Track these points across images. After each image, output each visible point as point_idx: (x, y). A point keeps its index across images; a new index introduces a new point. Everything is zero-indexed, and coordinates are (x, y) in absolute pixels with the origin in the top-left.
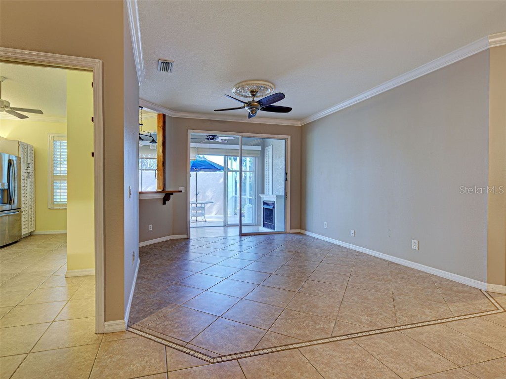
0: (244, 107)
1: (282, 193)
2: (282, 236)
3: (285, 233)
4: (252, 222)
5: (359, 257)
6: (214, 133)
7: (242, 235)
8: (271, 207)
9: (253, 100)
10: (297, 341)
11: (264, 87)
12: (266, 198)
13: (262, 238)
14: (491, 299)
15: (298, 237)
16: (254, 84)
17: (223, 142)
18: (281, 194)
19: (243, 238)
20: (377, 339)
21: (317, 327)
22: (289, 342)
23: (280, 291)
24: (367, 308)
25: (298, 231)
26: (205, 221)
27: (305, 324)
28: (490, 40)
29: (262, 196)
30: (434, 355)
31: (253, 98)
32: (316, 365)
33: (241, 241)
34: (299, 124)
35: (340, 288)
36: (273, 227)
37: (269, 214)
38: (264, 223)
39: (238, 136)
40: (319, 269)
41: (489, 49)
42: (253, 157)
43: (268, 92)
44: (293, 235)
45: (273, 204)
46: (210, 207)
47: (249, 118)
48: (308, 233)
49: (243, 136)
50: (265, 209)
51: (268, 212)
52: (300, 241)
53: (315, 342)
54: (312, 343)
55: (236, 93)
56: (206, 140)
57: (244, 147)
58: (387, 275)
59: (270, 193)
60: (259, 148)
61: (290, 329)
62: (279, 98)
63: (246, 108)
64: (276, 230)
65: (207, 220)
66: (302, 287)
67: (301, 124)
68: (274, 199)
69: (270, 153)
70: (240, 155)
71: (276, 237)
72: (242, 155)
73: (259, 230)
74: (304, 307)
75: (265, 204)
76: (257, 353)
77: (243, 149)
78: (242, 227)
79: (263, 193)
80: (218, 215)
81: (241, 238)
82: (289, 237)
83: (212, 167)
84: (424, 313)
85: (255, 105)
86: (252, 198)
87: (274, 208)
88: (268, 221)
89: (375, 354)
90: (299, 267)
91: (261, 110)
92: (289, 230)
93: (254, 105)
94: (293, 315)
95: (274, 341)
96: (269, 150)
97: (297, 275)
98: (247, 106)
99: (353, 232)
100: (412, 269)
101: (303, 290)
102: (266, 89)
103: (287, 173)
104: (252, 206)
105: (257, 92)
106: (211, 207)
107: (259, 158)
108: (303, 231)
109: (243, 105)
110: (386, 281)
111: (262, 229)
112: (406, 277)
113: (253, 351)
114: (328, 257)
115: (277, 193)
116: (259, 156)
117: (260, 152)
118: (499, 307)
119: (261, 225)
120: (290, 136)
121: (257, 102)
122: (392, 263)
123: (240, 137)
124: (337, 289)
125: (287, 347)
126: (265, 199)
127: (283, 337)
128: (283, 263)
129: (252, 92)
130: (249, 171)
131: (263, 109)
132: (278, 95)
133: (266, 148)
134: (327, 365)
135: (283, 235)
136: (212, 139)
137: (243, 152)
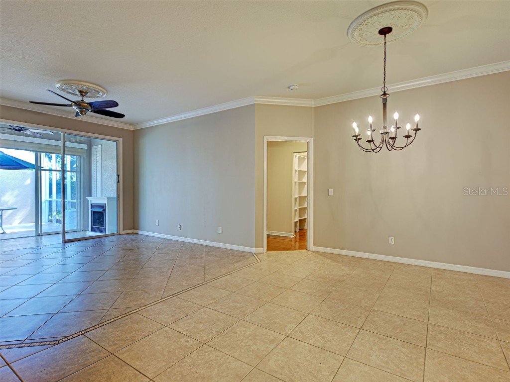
0: (71, 105)
1: (114, 194)
2: (114, 238)
3: (118, 234)
4: (76, 228)
5: (184, 246)
6: (21, 124)
7: (66, 242)
8: (101, 210)
9: (82, 100)
10: (134, 308)
11: (95, 90)
12: (93, 200)
13: (90, 242)
14: (256, 256)
15: (131, 236)
16: (84, 85)
17: (34, 135)
18: (112, 196)
19: (67, 245)
20: (191, 292)
21: (151, 296)
22: (128, 310)
23: (118, 281)
24: (187, 277)
25: (132, 231)
26: (4, 233)
27: (142, 297)
28: (255, 99)
29: (89, 198)
30: (222, 291)
31: (83, 98)
32: (150, 317)
33: (64, 248)
34: (131, 128)
35: (169, 269)
36: (103, 230)
37: (98, 217)
38: (92, 227)
39: (60, 132)
40: (152, 259)
41: (255, 104)
42: (77, 155)
43: (99, 95)
44: (126, 236)
45: (103, 207)
46: (12, 213)
47: (76, 116)
48: (141, 232)
49: (66, 133)
50: (94, 212)
51: (97, 216)
52: (133, 240)
53: (149, 305)
54: (147, 306)
55: (60, 88)
56: (9, 130)
57: (67, 144)
58: (202, 254)
59: (99, 195)
60: (85, 147)
61: (129, 302)
62: (112, 105)
63: (74, 107)
64: (107, 233)
65: (6, 231)
66: (138, 274)
67: (133, 128)
68: (105, 201)
69: (99, 153)
70: (62, 152)
71: (107, 239)
72: (65, 153)
73: (86, 235)
74: (140, 287)
75: (92, 207)
76: (100, 325)
77: (66, 146)
78: (66, 234)
79: (90, 195)
80: (22, 225)
81: (64, 245)
82: (122, 238)
83: (16, 165)
84: (221, 272)
85: (86, 106)
86: (75, 201)
87: (104, 210)
88: (97, 224)
89: (189, 300)
90: (134, 260)
91: (91, 111)
92: (122, 231)
93: (83, 106)
94: (131, 294)
95: (115, 313)
96: (97, 151)
97: (133, 267)
98: (75, 105)
99: (179, 226)
100: (218, 248)
101: (139, 276)
102: (97, 93)
103: (118, 175)
104: (76, 210)
105: (86, 93)
106: (12, 215)
107: (84, 158)
108: (136, 231)
109: (70, 103)
110: (201, 258)
111: (90, 234)
112: (214, 253)
113: (98, 325)
114: (159, 249)
115: (107, 195)
116: (85, 155)
117: (85, 151)
118: (258, 260)
119: (88, 230)
120: (122, 139)
121: (88, 103)
122: (206, 246)
123: (62, 134)
124: (166, 269)
125: (127, 314)
126: (93, 202)
127: (123, 310)
128: (118, 260)
129: (81, 92)
130: (71, 171)
131: (95, 112)
132: (112, 102)
133: (93, 148)
134: (158, 314)
135: (116, 237)
136: (19, 130)
137: (66, 149)
